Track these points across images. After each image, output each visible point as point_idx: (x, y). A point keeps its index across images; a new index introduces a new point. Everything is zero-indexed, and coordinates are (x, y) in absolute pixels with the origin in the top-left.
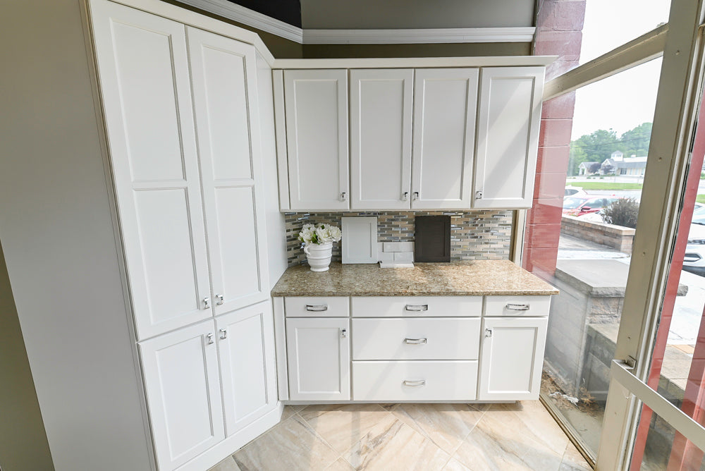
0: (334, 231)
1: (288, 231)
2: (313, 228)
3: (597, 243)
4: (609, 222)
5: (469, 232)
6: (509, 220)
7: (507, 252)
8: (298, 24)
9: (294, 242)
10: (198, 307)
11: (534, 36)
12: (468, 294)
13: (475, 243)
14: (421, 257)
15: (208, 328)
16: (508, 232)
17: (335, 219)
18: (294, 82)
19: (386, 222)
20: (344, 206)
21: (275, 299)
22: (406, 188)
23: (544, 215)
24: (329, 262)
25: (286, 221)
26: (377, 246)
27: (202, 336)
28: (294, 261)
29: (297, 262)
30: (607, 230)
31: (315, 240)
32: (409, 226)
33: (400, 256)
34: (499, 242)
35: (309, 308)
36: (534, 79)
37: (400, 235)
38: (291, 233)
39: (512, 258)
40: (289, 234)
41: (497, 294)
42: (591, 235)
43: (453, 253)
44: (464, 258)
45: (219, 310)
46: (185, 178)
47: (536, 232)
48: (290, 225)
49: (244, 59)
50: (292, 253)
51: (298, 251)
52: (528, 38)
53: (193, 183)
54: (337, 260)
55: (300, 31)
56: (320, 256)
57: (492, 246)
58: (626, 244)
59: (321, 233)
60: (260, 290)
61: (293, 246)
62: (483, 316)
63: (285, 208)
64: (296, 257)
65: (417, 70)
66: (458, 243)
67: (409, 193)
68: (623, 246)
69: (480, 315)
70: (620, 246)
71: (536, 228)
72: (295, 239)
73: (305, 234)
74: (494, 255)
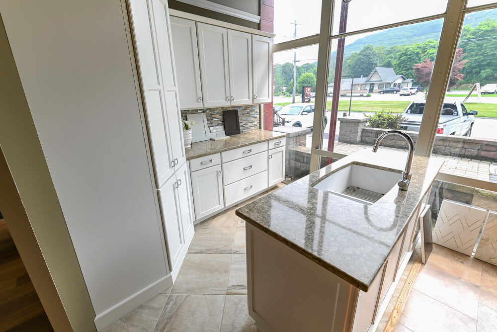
5: (244, 117)
6: (258, 110)
7: (258, 125)
10: (170, 167)
11: (260, 20)
13: (247, 123)
16: (258, 116)
20: (200, 106)
22: (228, 95)
26: (208, 129)
32: (220, 117)
34: (256, 121)
36: (269, 43)
37: (217, 122)
39: (260, 128)
43: (241, 129)
44: (243, 131)
45: (175, 168)
46: (158, 84)
47: (266, 115)
49: (165, 7)
52: (258, 21)
57: (253, 123)
60: (183, 156)
62: (268, 150)
65: (228, 30)
66: (241, 123)
67: (229, 97)
74: (254, 128)
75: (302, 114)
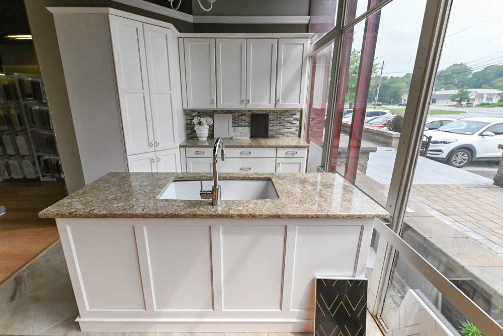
0: (210, 120)
1: (187, 120)
2: (199, 118)
3: (380, 143)
4: (390, 130)
5: (278, 122)
6: (298, 116)
7: (297, 133)
8: (191, 13)
9: (190, 126)
10: (149, 146)
11: (310, 20)
12: (269, 147)
13: (282, 128)
14: (254, 135)
15: (153, 155)
16: (298, 123)
17: (210, 113)
18: (189, 44)
19: (237, 116)
20: (214, 107)
21: (181, 148)
22: (244, 98)
23: (316, 114)
24: (207, 135)
25: (186, 115)
26: (232, 129)
27: (151, 159)
28: (190, 136)
29: (191, 136)
30: (386, 134)
31: (200, 123)
32: (248, 119)
33: (243, 134)
34: (293, 128)
35: (197, 153)
36: (304, 44)
37: (243, 123)
38: (188, 121)
39: (300, 136)
40: (187, 121)
41: (282, 147)
42: (377, 138)
43: (270, 133)
44: (276, 136)
45: (157, 148)
46: (143, 89)
47: (311, 123)
48: (188, 117)
49: (166, 36)
50: (189, 131)
51: (192, 131)
52: (307, 22)
53: (146, 91)
54: (211, 136)
55: (192, 16)
56: (203, 132)
57: (290, 130)
58: (395, 142)
59: (203, 120)
60: (174, 142)
61: (189, 128)
62: (276, 158)
63: (185, 107)
64: (191, 134)
65: (248, 39)
66: (273, 128)
67: (245, 100)
68: (393, 144)
69: (275, 157)
70: (391, 143)
71: (312, 121)
72: (191, 124)
73: (195, 121)
74: (291, 135)
75: (481, 135)
